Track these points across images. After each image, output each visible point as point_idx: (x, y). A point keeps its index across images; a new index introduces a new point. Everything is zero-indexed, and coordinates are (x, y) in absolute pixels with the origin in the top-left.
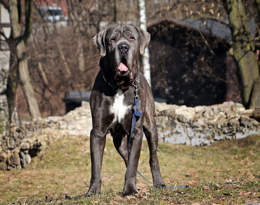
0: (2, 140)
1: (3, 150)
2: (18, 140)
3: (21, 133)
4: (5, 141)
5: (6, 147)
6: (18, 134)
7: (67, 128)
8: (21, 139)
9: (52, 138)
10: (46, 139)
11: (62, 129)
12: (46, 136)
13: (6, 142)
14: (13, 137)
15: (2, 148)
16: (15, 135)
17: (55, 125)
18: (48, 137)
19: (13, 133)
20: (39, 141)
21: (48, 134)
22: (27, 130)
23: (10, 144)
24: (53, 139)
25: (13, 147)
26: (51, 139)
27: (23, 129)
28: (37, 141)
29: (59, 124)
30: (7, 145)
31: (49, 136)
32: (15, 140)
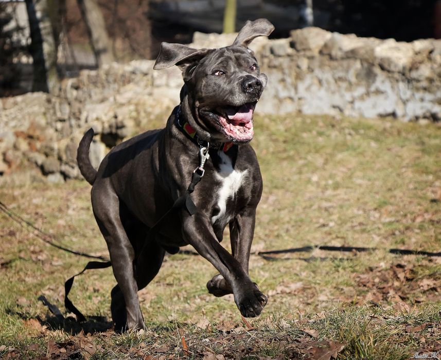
0: (46, 104)
1: (47, 123)
2: (76, 105)
3: (80, 92)
4: (50, 106)
5: (54, 118)
6: (75, 93)
7: (167, 85)
8: (80, 102)
9: (145, 112)
10: (134, 114)
11: (158, 86)
12: (132, 107)
13: (54, 108)
14: (66, 98)
15: (47, 119)
16: (69, 96)
17: (145, 78)
18: (137, 111)
19: (65, 91)
20: (120, 118)
21: (137, 105)
22: (91, 86)
23: (61, 111)
24: (148, 114)
25: (66, 117)
26: (143, 114)
27: (84, 85)
28: (116, 117)
29: (152, 77)
30: (55, 113)
31: (140, 108)
32: (69, 104)
